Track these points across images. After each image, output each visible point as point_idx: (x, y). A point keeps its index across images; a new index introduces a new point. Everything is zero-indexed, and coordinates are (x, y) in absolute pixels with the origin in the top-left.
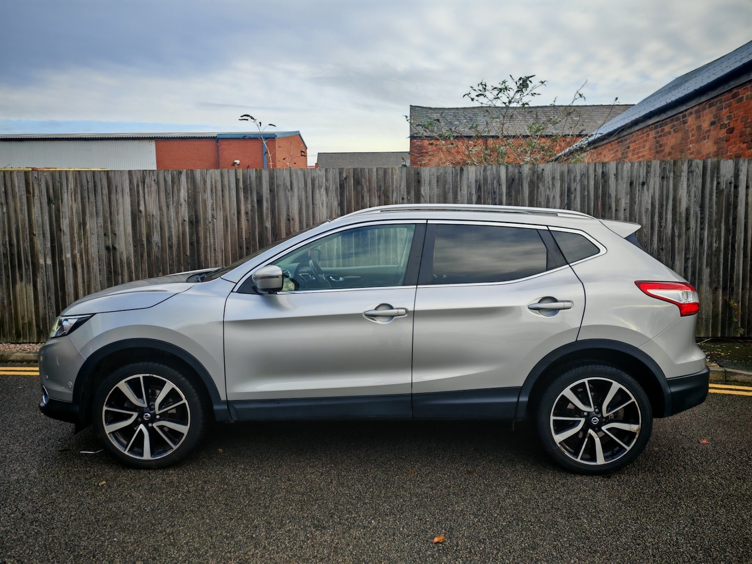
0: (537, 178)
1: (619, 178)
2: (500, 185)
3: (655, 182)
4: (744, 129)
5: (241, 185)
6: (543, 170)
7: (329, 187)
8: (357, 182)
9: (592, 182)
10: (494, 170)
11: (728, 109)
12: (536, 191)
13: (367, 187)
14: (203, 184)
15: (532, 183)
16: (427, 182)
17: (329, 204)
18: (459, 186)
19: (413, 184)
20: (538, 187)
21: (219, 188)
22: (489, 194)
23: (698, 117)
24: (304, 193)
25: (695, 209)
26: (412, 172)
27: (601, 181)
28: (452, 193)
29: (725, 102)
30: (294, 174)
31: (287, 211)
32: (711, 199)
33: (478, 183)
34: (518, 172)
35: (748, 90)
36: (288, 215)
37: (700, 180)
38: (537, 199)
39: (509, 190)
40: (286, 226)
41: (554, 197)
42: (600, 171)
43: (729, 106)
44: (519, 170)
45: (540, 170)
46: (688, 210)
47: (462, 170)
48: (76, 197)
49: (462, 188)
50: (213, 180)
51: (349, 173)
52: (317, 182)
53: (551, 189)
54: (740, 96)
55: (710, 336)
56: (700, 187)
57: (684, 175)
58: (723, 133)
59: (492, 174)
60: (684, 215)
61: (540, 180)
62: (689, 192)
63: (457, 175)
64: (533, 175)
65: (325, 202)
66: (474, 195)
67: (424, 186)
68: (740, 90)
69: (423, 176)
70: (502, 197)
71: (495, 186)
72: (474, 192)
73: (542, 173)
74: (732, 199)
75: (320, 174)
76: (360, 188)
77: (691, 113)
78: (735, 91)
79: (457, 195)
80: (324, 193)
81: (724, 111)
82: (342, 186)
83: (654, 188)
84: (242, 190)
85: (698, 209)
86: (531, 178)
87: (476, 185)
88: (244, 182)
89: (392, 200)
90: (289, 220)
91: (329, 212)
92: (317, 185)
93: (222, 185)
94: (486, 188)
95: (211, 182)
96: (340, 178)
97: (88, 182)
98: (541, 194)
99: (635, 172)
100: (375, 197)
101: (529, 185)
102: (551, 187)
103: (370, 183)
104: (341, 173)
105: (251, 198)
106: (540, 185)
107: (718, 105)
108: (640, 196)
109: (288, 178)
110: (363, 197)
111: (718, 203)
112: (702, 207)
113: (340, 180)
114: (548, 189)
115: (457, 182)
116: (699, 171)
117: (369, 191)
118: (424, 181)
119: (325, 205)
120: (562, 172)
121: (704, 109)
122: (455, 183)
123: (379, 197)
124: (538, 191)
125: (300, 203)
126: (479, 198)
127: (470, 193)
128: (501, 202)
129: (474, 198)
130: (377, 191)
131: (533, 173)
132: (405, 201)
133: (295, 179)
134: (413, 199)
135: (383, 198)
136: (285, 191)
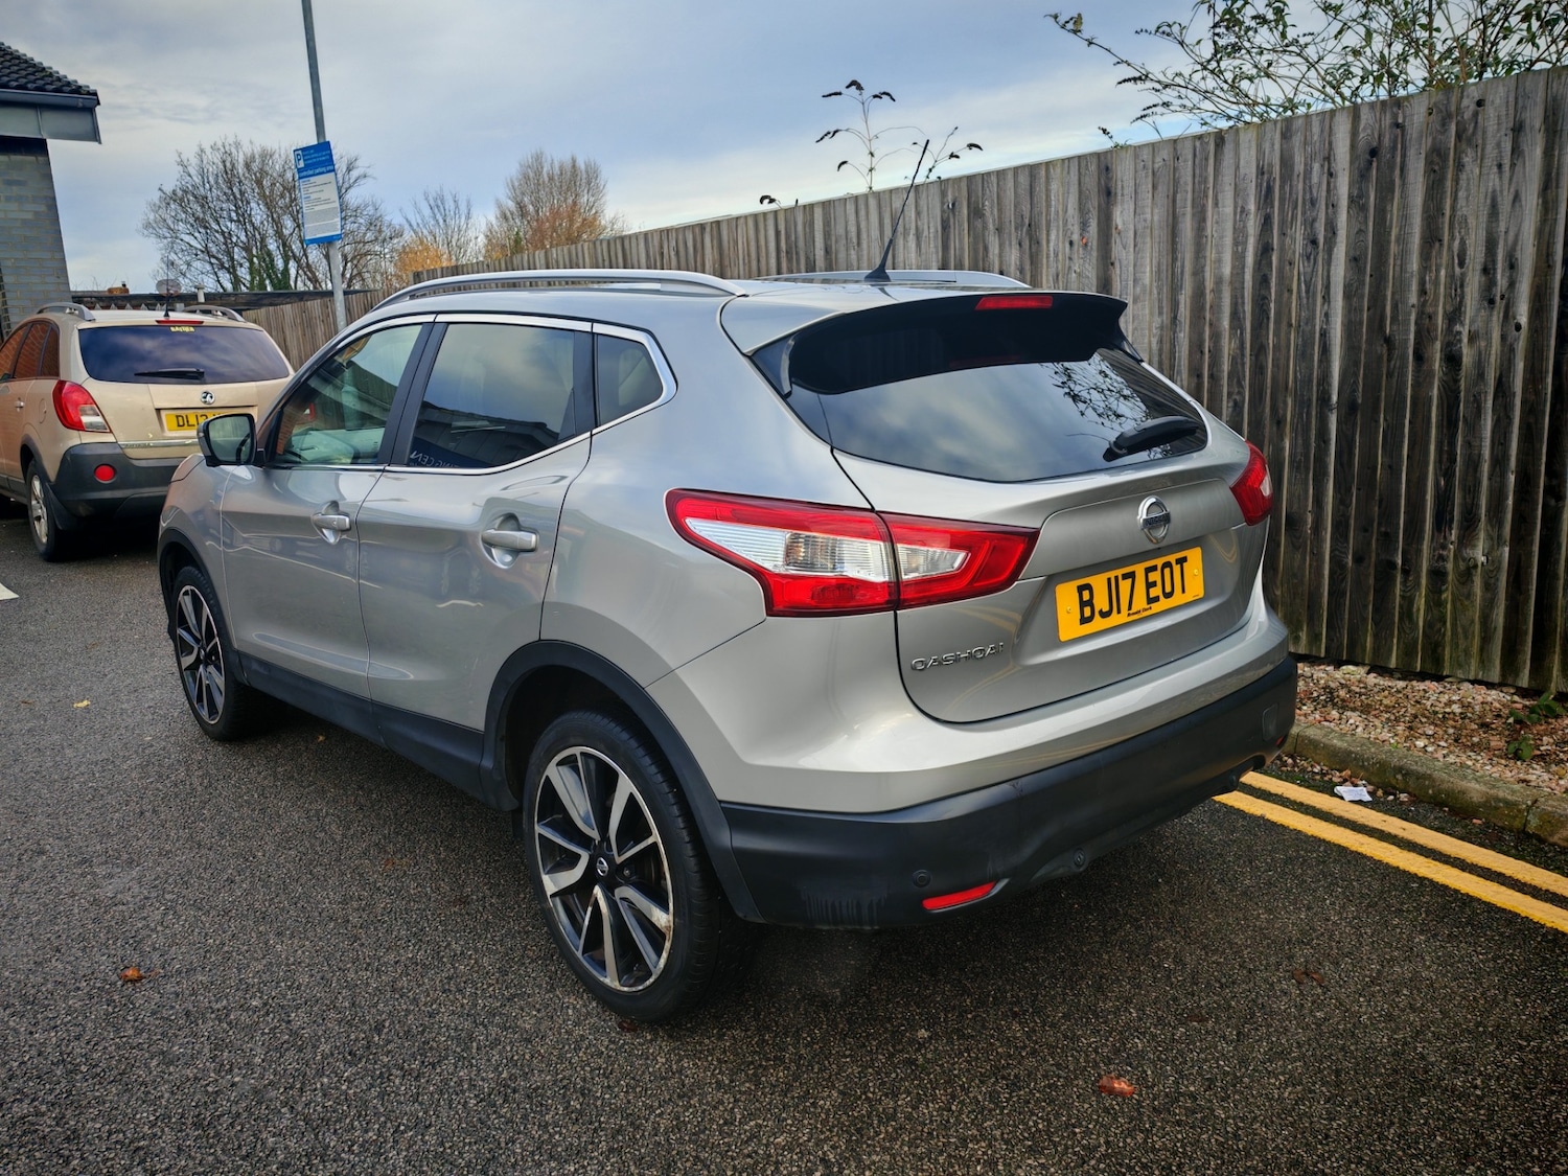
0: (1459, 136)
2: (1331, 175)
5: (783, 244)
6: (1480, 103)
7: (923, 230)
8: (976, 212)
12: (1449, 184)
13: (994, 221)
15: (1439, 155)
16: (1129, 190)
18: (1211, 192)
20: (1460, 167)
21: (754, 256)
22: (1296, 207)
26: (1094, 168)
28: (1193, 215)
33: (1266, 177)
34: (1390, 127)
38: (1453, 209)
39: (1360, 189)
41: (1517, 198)
44: (1395, 116)
45: (1468, 104)
47: (1220, 143)
49: (1219, 196)
51: (959, 190)
52: (900, 221)
53: (1507, 168)
61: (1469, 142)
63: (1207, 159)
64: (1443, 125)
66: (1252, 217)
67: (1123, 201)
69: (1119, 176)
70: (1335, 212)
71: (1315, 179)
72: (1252, 207)
76: (979, 224)
79: (1204, 220)
80: (914, 245)
82: (946, 229)
84: (785, 252)
86: (1434, 139)
87: (1259, 186)
88: (787, 237)
89: (1049, 250)
92: (900, 228)
94: (1287, 189)
96: (942, 206)
98: (1468, 189)
100: (1010, 245)
101: (1429, 162)
102: (1507, 162)
103: (1000, 210)
106: (1467, 160)
110: (986, 249)
113: (943, 211)
114: (1495, 169)
115: (1205, 181)
117: (999, 230)
118: (1122, 187)
120: (1555, 99)
122: (1199, 184)
123: (1020, 245)
124: (1457, 181)
126: (1267, 222)
127: (1243, 208)
128: (1332, 230)
129: (1252, 226)
130: (1016, 228)
131: (1444, 119)
132: (1076, 248)
133: (863, 218)
134: (1093, 242)
135: (1027, 245)
136: (848, 249)
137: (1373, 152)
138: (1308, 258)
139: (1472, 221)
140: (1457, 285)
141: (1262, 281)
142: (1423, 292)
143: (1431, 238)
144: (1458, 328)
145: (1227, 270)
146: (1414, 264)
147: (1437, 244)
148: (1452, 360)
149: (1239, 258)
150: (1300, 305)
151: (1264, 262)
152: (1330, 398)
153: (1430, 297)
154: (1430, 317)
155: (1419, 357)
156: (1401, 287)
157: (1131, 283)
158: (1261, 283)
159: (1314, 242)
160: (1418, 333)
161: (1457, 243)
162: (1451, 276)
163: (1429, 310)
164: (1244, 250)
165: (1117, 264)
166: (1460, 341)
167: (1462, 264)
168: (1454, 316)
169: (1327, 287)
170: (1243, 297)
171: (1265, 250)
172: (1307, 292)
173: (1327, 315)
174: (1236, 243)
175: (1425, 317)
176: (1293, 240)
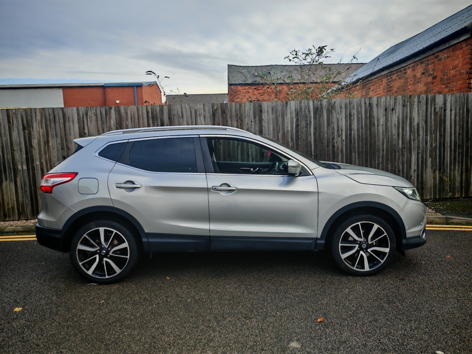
0: (332, 107)
1: (379, 106)
2: (309, 112)
3: (399, 108)
4: (443, 77)
5: (150, 115)
6: (335, 102)
7: (206, 115)
8: (223, 112)
9: (363, 109)
10: (306, 103)
11: (432, 65)
12: (331, 115)
13: (229, 115)
14: (126, 115)
15: (329, 110)
16: (266, 111)
18: (285, 113)
19: (257, 113)
20: (332, 113)
21: (136, 117)
22: (303, 117)
23: (414, 70)
24: (190, 119)
25: (422, 124)
26: (257, 105)
27: (368, 108)
28: (282, 117)
29: (430, 60)
30: (184, 107)
32: (431, 118)
33: (296, 111)
34: (320, 104)
35: (445, 54)
37: (425, 107)
38: (332, 120)
39: (315, 115)
41: (341, 119)
42: (368, 103)
43: (433, 63)
44: (321, 102)
45: (333, 102)
46: (418, 124)
47: (287, 103)
48: (42, 125)
49: (287, 114)
50: (132, 113)
51: (218, 106)
52: (198, 112)
53: (340, 114)
54: (440, 57)
55: (433, 198)
56: (425, 111)
57: (416, 103)
58: (430, 79)
59: (305, 105)
60: (416, 127)
61: (333, 109)
62: (418, 114)
63: (284, 106)
66: (294, 118)
67: (264, 113)
68: (440, 54)
69: (263, 108)
70: (311, 119)
71: (307, 113)
72: (294, 116)
73: (334, 104)
74: (443, 117)
75: (200, 107)
76: (225, 116)
77: (409, 68)
78: (437, 54)
79: (284, 118)
80: (203, 119)
81: (430, 66)
82: (214, 115)
83: (399, 111)
84: (151, 118)
85: (424, 124)
86: (327, 107)
87: (296, 113)
88: (152, 113)
89: (245, 123)
92: (198, 114)
93: (138, 115)
94: (301, 114)
95: (131, 114)
96: (212, 109)
97: (49, 115)
98: (334, 117)
99: (388, 103)
100: (234, 121)
101: (327, 112)
102: (340, 112)
103: (231, 112)
104: (213, 107)
105: (157, 123)
106: (333, 112)
107: (426, 62)
108: (391, 117)
109: (180, 110)
110: (227, 121)
111: (435, 120)
112: (426, 122)
113: (213, 111)
114: (338, 114)
115: (284, 111)
116: (424, 101)
117: (231, 117)
118: (264, 110)
120: (346, 103)
121: (418, 65)
122: (283, 111)
123: (237, 121)
124: (332, 115)
126: (297, 120)
127: (292, 117)
128: (310, 122)
129: (295, 120)
130: (236, 117)
131: (329, 104)
132: (253, 123)
133: (184, 110)
134: (257, 121)
135: (239, 121)
136: (178, 118)
137: (317, 109)
138: (306, 128)
139: (335, 122)
140: (333, 133)
141: (297, 131)
142: (327, 134)
143: (328, 124)
144: (334, 141)
145: (289, 129)
146: (326, 129)
147: (330, 126)
148: (334, 146)
149: (292, 127)
150: (305, 136)
151: (297, 128)
152: (312, 154)
153: (329, 135)
154: (329, 139)
155: (328, 146)
156: (324, 134)
157: (267, 131)
158: (297, 132)
159: (307, 124)
160: (327, 141)
161: (333, 126)
162: (332, 132)
163: (329, 137)
164: (293, 125)
165: (264, 127)
166: (335, 143)
167: (334, 130)
168: (333, 139)
169: (310, 133)
170: (293, 134)
171: (297, 125)
172: (306, 134)
173: (310, 138)
174: (291, 124)
175: (328, 139)
176: (303, 124)
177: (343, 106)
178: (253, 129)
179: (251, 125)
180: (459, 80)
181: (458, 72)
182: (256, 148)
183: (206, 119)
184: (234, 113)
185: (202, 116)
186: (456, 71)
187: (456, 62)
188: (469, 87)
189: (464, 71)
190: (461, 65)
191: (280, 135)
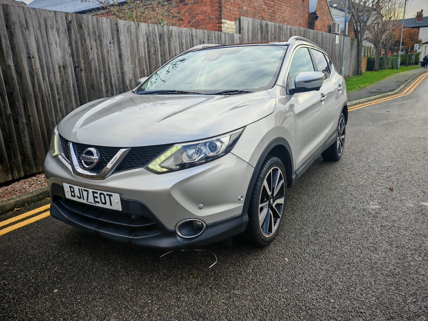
1: (196, 38)
2: (156, 38)
4: (190, 20)
6: (172, 30)
7: (59, 28)
8: (80, 26)
10: (153, 27)
12: (170, 43)
13: (87, 31)
15: (168, 38)
16: (122, 31)
17: (61, 44)
18: (138, 36)
19: (115, 33)
20: (171, 41)
24: (39, 32)
26: (114, 23)
27: (191, 39)
30: (28, 12)
31: (26, 49)
36: (28, 53)
39: (160, 42)
40: (28, 64)
41: (177, 47)
42: (191, 34)
44: (163, 29)
45: (170, 29)
47: (138, 25)
49: (140, 37)
51: (73, 17)
52: (49, 23)
53: (175, 42)
54: (186, 2)
57: (213, 38)
59: (152, 30)
61: (171, 36)
63: (137, 28)
64: (168, 32)
65: (58, 42)
67: (121, 34)
69: (119, 27)
70: (158, 45)
71: (154, 38)
73: (172, 32)
75: (50, 16)
80: (56, 33)
82: (69, 29)
86: (167, 35)
87: (146, 36)
90: (29, 58)
91: (62, 52)
92: (49, 26)
96: (66, 21)
103: (88, 28)
104: (66, 17)
109: (22, 16)
116: (217, 37)
119: (58, 44)
122: (136, 33)
123: (96, 40)
125: (37, 42)
126: (148, 45)
128: (158, 49)
129: (146, 45)
132: (112, 44)
133: (29, 17)
134: (116, 43)
135: (98, 41)
136: (21, 29)
137: (161, 35)
138: (155, 54)
141: (149, 58)
145: (143, 55)
151: (149, 54)
164: (146, 51)
165: (122, 50)
170: (147, 61)
171: (149, 52)
174: (144, 49)
176: (152, 50)
177: (177, 35)
178: (112, 52)
179: (110, 47)
180: (209, 23)
181: (207, 17)
182: (118, 77)
183: (60, 34)
184: (91, 30)
185: (55, 29)
186: (205, 16)
187: (205, 8)
188: (220, 29)
189: (214, 17)
190: (209, 11)
191: (137, 61)
